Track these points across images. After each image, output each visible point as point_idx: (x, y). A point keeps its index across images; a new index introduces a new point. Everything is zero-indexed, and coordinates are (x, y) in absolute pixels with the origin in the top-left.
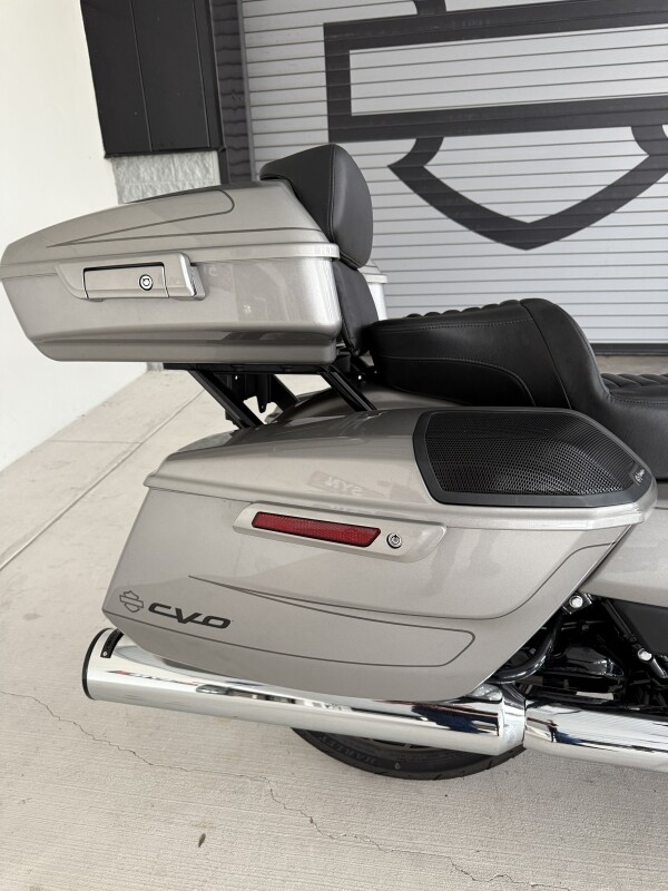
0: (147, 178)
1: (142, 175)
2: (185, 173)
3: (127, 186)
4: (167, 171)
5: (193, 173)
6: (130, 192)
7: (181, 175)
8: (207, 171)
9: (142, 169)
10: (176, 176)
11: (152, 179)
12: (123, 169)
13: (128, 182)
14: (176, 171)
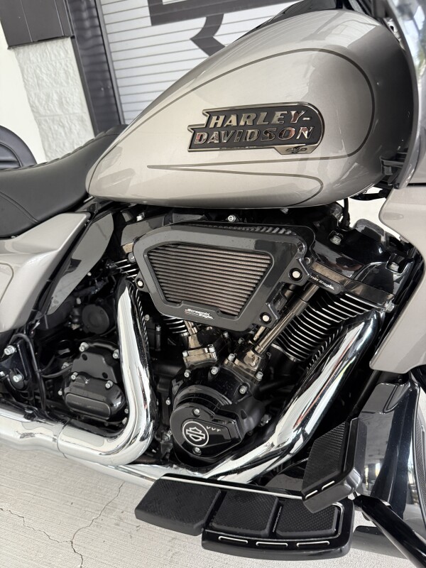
0: (35, 60)
1: (31, 59)
2: (55, 55)
3: (25, 67)
4: (45, 54)
5: (60, 54)
6: (27, 71)
7: (53, 58)
8: (67, 53)
9: (31, 55)
10: (51, 57)
11: (37, 60)
12: (21, 55)
13: (25, 64)
14: (50, 53)
